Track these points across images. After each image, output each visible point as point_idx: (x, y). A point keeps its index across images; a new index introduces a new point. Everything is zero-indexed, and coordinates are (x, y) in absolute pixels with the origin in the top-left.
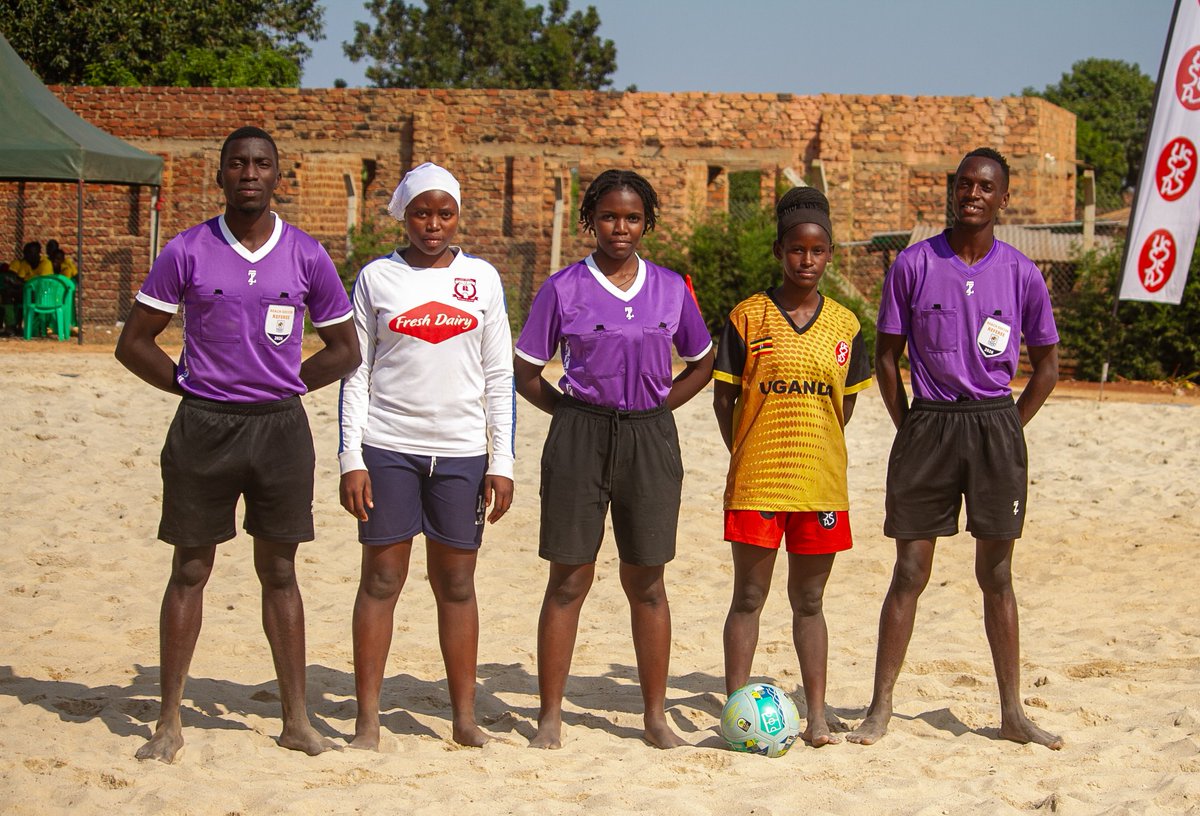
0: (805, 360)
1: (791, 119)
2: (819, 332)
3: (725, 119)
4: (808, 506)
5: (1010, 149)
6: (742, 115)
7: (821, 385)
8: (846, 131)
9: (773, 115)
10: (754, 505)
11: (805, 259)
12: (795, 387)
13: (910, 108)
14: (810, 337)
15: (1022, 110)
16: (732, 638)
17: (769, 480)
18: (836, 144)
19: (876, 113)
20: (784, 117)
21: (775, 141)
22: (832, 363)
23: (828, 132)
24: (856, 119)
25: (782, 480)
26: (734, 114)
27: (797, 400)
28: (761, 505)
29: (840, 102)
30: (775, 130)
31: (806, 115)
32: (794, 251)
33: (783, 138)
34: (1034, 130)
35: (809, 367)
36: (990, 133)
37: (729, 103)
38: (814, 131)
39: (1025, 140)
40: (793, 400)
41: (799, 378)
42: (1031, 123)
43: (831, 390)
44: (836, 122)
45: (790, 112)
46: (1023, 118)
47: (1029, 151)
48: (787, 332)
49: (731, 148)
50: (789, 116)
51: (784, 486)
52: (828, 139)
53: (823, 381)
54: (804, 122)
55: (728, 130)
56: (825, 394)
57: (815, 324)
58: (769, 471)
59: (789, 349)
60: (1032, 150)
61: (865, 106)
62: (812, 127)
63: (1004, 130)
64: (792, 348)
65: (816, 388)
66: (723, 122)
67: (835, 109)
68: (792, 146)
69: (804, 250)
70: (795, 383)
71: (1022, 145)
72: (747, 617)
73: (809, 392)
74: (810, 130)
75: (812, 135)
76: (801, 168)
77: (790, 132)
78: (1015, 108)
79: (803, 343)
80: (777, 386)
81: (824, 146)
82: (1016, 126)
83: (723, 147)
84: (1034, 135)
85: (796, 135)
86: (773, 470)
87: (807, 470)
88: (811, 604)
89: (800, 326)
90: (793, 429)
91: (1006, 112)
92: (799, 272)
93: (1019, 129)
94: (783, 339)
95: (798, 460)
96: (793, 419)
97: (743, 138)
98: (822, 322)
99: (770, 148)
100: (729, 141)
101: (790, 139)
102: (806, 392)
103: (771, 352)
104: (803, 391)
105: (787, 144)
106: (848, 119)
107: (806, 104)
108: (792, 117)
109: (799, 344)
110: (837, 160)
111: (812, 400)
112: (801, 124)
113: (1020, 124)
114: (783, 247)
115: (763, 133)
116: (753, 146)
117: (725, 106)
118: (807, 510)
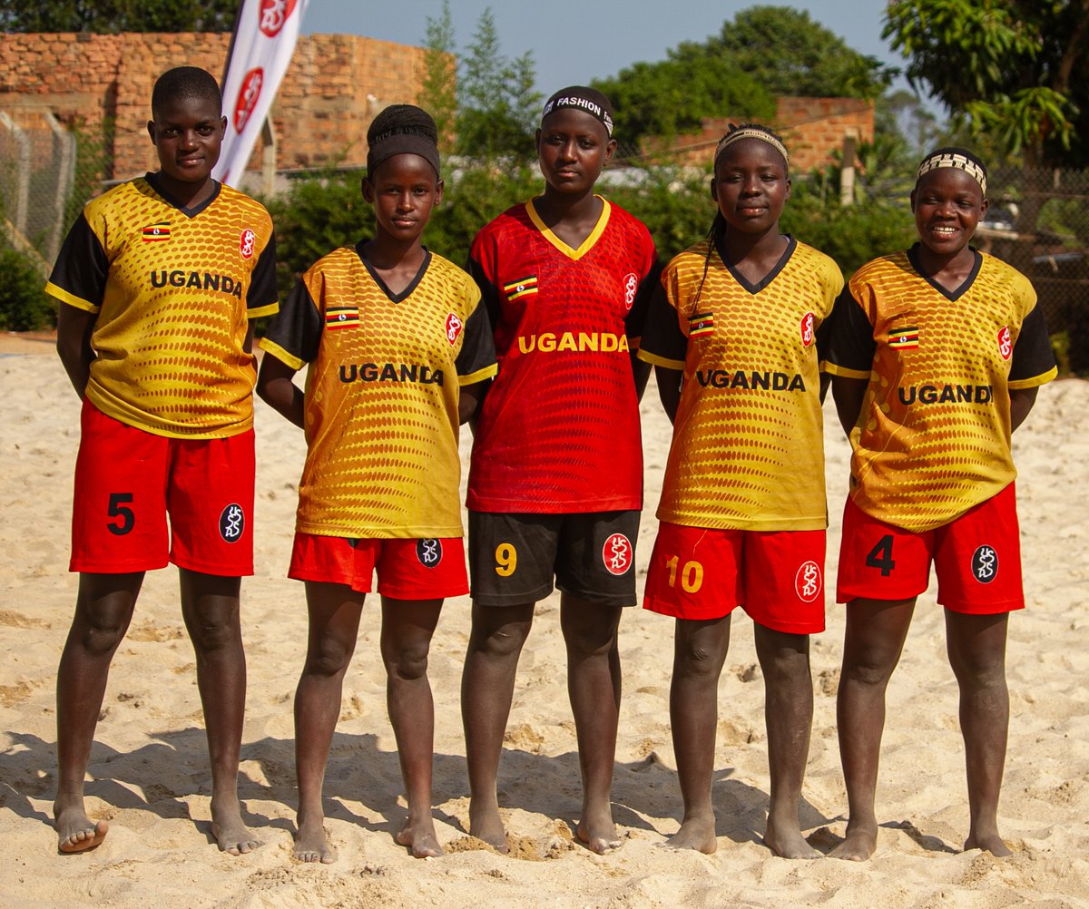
0: (402, 336)
1: (90, 62)
2: (423, 299)
3: (22, 62)
4: (406, 531)
5: (320, 91)
6: (40, 58)
7: (424, 369)
8: (145, 73)
9: (72, 57)
10: (333, 529)
11: (402, 201)
12: (389, 372)
13: (215, 47)
14: (410, 307)
15: (333, 48)
16: (304, 709)
17: (353, 497)
18: (134, 87)
19: (178, 53)
20: (83, 59)
21: (73, 85)
22: (441, 341)
23: (125, 75)
24: (158, 60)
25: (372, 497)
26: (31, 57)
27: (392, 390)
28: (343, 529)
29: (141, 43)
30: (74, 73)
31: (106, 57)
32: (388, 191)
33: (82, 82)
34: (347, 70)
35: (408, 346)
36: (298, 73)
37: (26, 45)
38: (113, 73)
39: (336, 80)
40: (386, 390)
41: (394, 361)
42: (342, 62)
43: (440, 377)
44: (134, 64)
45: (89, 53)
46: (333, 56)
47: (339, 92)
48: (378, 300)
49: (28, 93)
50: (88, 58)
51: (373, 504)
52: (125, 82)
53: (427, 364)
54: (104, 64)
55: (25, 74)
56: (430, 382)
57: (417, 290)
58: (354, 484)
59: (381, 322)
60: (344, 91)
61: (168, 46)
62: (112, 70)
63: (313, 70)
64: (384, 321)
65: (418, 373)
66: (20, 66)
67: (136, 51)
68: (91, 91)
69: (401, 191)
70: (389, 367)
71: (332, 86)
72: (324, 681)
73: (407, 379)
74: (110, 73)
75: (110, 78)
76: (99, 113)
77: (89, 75)
78: (325, 46)
79: (401, 314)
80: (367, 373)
81: (121, 90)
82: (326, 66)
83: (20, 92)
84: (344, 75)
85: (95, 78)
86: (360, 483)
87: (405, 484)
88: (414, 665)
89: (397, 291)
90: (386, 428)
91: (315, 50)
92: (394, 219)
93: (329, 69)
94: (373, 308)
95: (393, 470)
96: (386, 415)
97: (40, 83)
98: (426, 287)
99: (68, 92)
100: (27, 86)
101: (89, 83)
102: (403, 379)
103: (357, 326)
104: (399, 377)
105: (86, 88)
106: (150, 60)
107: (106, 45)
108: (92, 59)
109: (395, 315)
110: (135, 104)
111: (411, 389)
112: (100, 66)
113: (331, 62)
114: (374, 186)
115: (61, 77)
116: (51, 91)
117: (22, 48)
118: (404, 536)
